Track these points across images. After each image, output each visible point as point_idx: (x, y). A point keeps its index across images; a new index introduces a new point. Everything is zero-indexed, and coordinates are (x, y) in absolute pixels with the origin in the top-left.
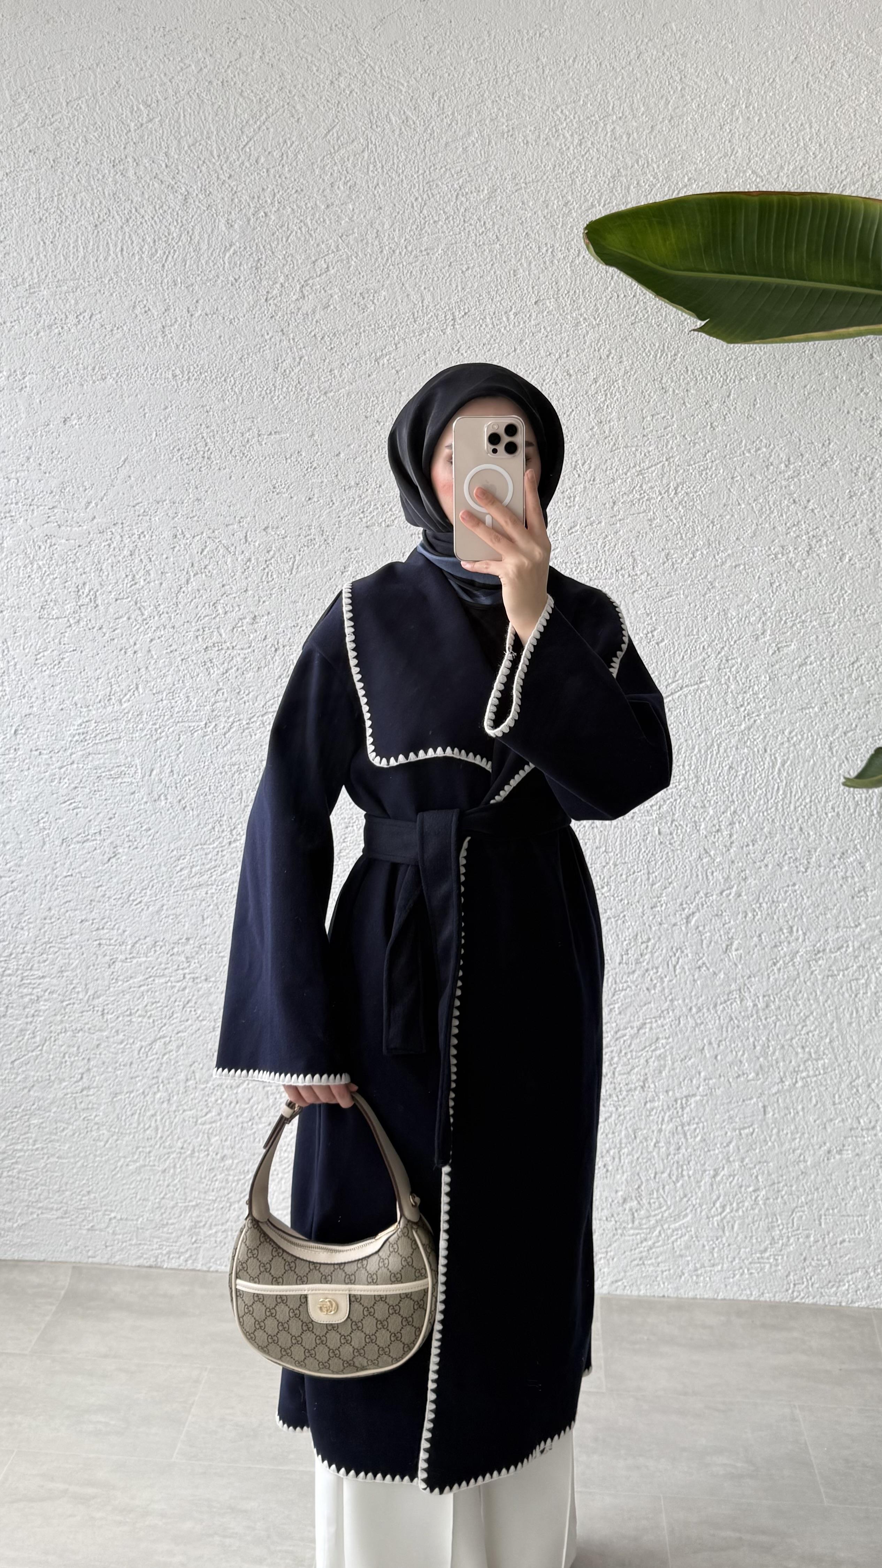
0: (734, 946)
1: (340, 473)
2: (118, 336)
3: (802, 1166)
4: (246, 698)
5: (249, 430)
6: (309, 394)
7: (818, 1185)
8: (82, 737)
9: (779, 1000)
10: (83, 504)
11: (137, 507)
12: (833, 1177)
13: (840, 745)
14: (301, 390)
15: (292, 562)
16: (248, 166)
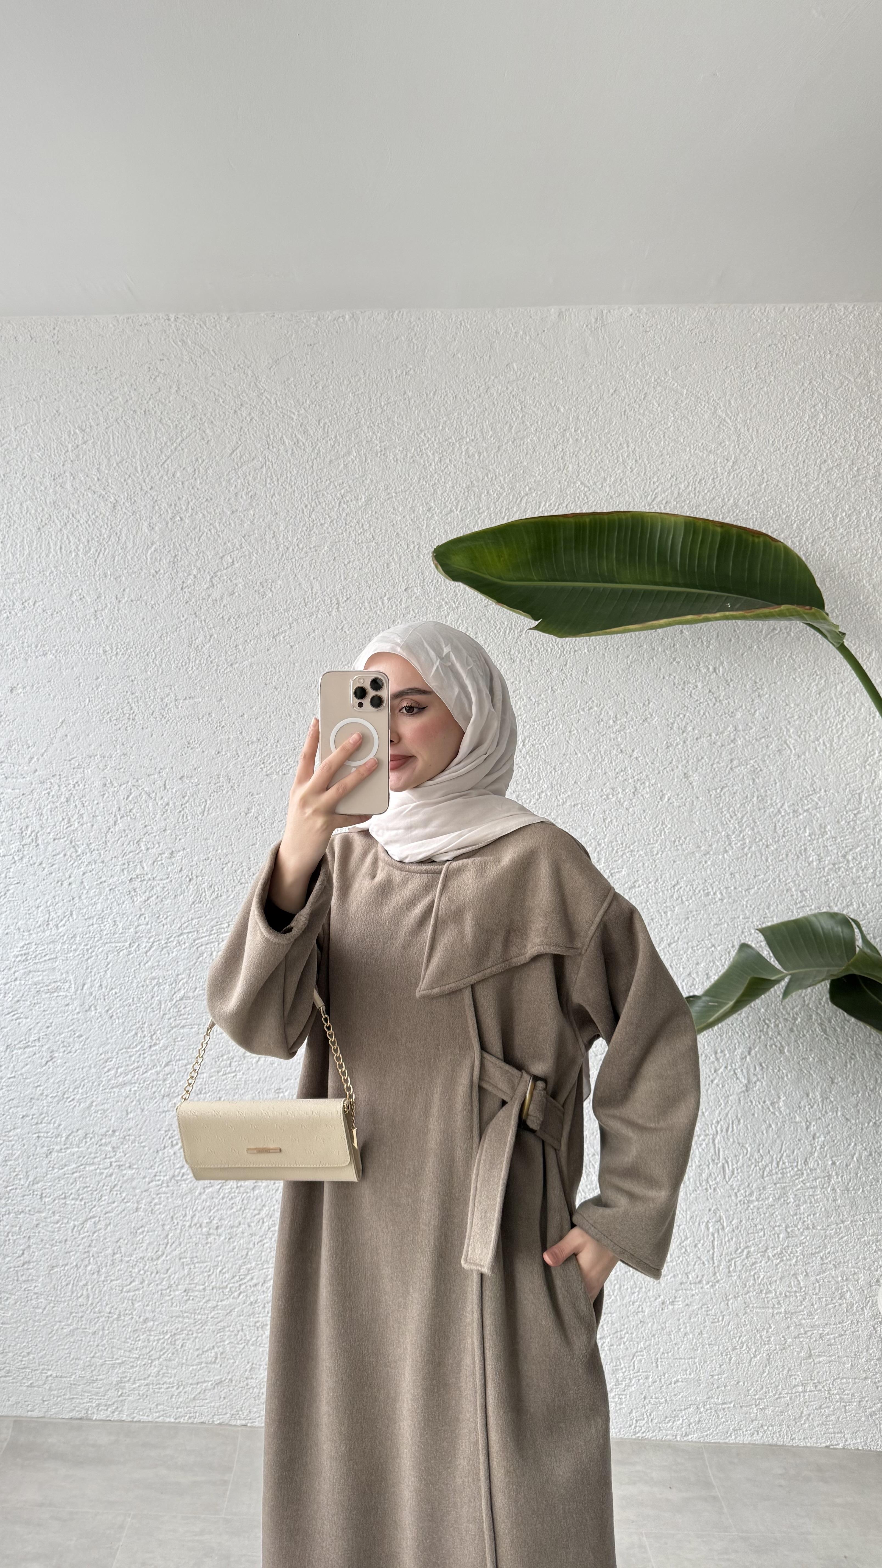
1: (244, 731)
2: (57, 619)
3: (640, 1315)
4: (164, 922)
5: (167, 696)
6: (217, 666)
7: (654, 1332)
8: (24, 958)
10: (27, 759)
11: (73, 761)
12: (667, 1325)
14: (211, 662)
15: (202, 807)
16: (166, 479)
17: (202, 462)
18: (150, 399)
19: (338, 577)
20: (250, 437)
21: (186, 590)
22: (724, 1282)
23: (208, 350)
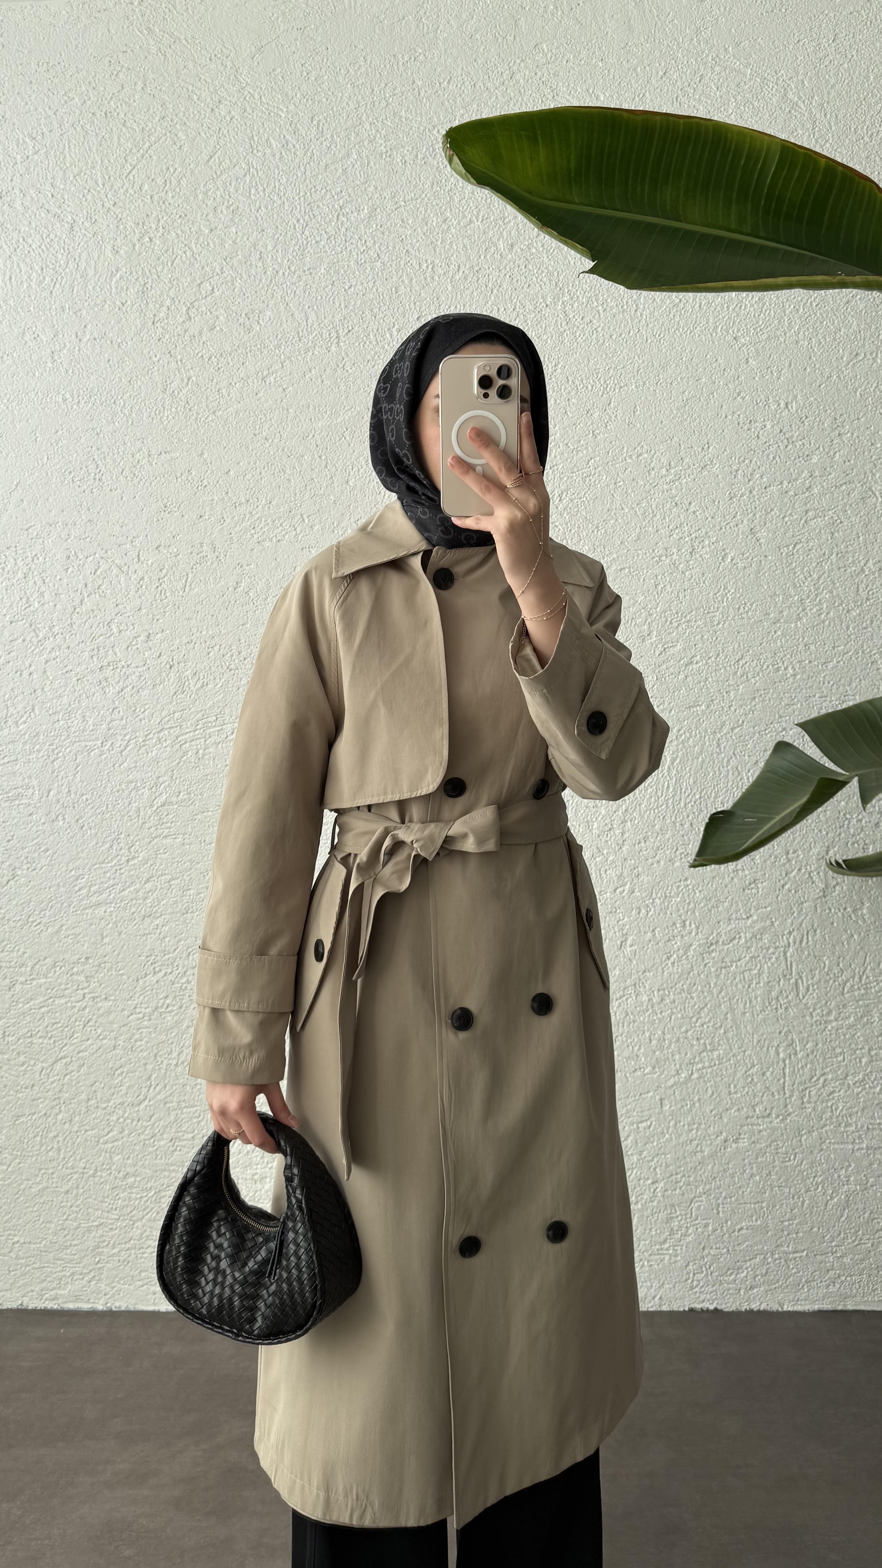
0: (629, 942)
1: (230, 490)
2: (8, 362)
3: (699, 1156)
4: (141, 716)
5: (140, 450)
6: (198, 414)
7: (716, 1175)
9: (674, 994)
11: (30, 530)
12: (730, 1166)
13: (728, 741)
14: (190, 410)
15: (184, 580)
16: (132, 193)
17: (174, 172)
18: (111, 98)
19: (337, 304)
20: (231, 140)
21: (159, 323)
22: (796, 1116)
23: (180, 39)
